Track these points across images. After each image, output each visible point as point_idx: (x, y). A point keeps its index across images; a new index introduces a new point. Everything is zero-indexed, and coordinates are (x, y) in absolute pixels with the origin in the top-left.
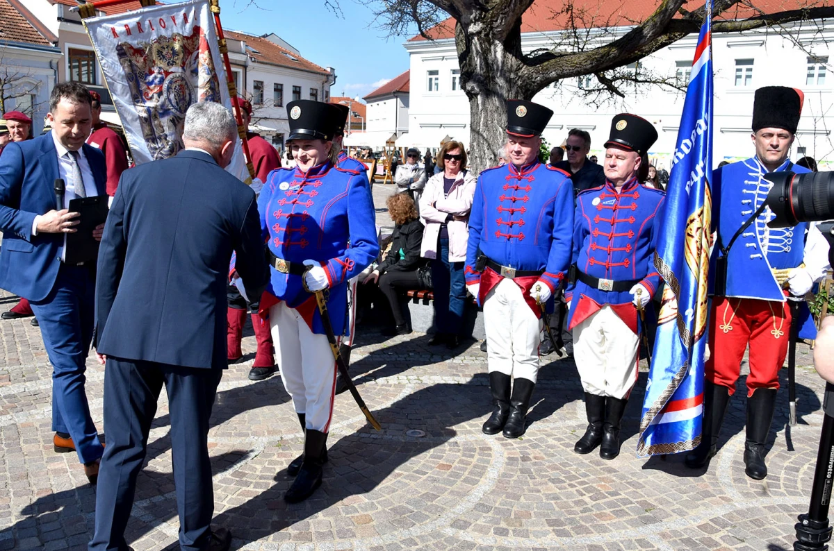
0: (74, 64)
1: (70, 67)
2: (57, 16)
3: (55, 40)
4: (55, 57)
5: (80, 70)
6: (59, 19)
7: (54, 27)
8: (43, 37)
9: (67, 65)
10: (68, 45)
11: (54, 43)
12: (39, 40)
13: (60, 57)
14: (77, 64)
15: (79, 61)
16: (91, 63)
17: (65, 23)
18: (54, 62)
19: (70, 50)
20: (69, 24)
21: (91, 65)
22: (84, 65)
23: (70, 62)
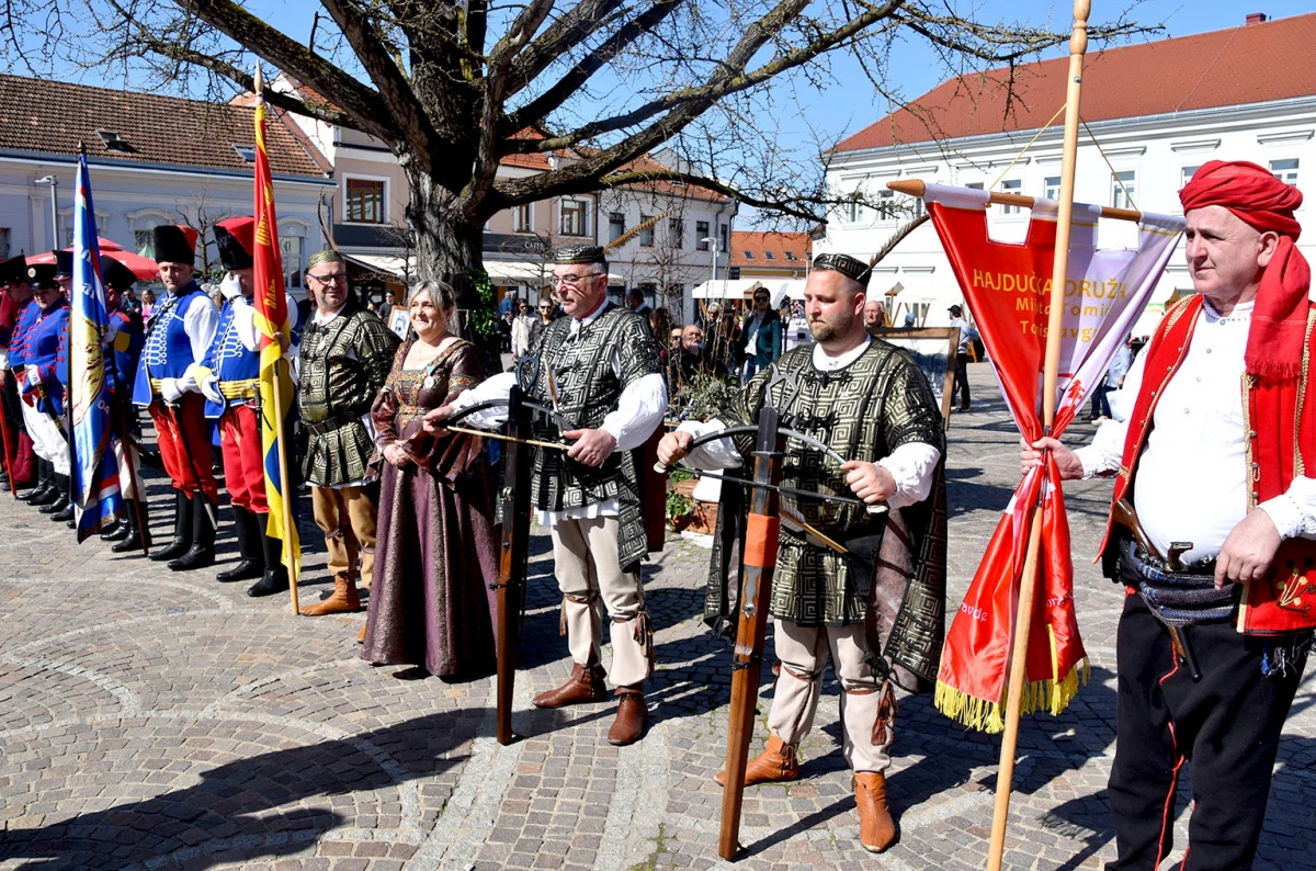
0: (355, 199)
1: (348, 203)
2: (332, 140)
3: (331, 170)
4: (329, 190)
5: (363, 208)
6: (335, 144)
7: (330, 153)
8: (317, 166)
9: (345, 200)
10: (346, 176)
11: (328, 173)
12: (312, 171)
13: (335, 191)
14: (359, 199)
15: (361, 195)
16: (378, 196)
17: (342, 149)
18: (329, 197)
19: (349, 181)
20: (347, 150)
21: (379, 200)
22: (369, 200)
23: (349, 196)
